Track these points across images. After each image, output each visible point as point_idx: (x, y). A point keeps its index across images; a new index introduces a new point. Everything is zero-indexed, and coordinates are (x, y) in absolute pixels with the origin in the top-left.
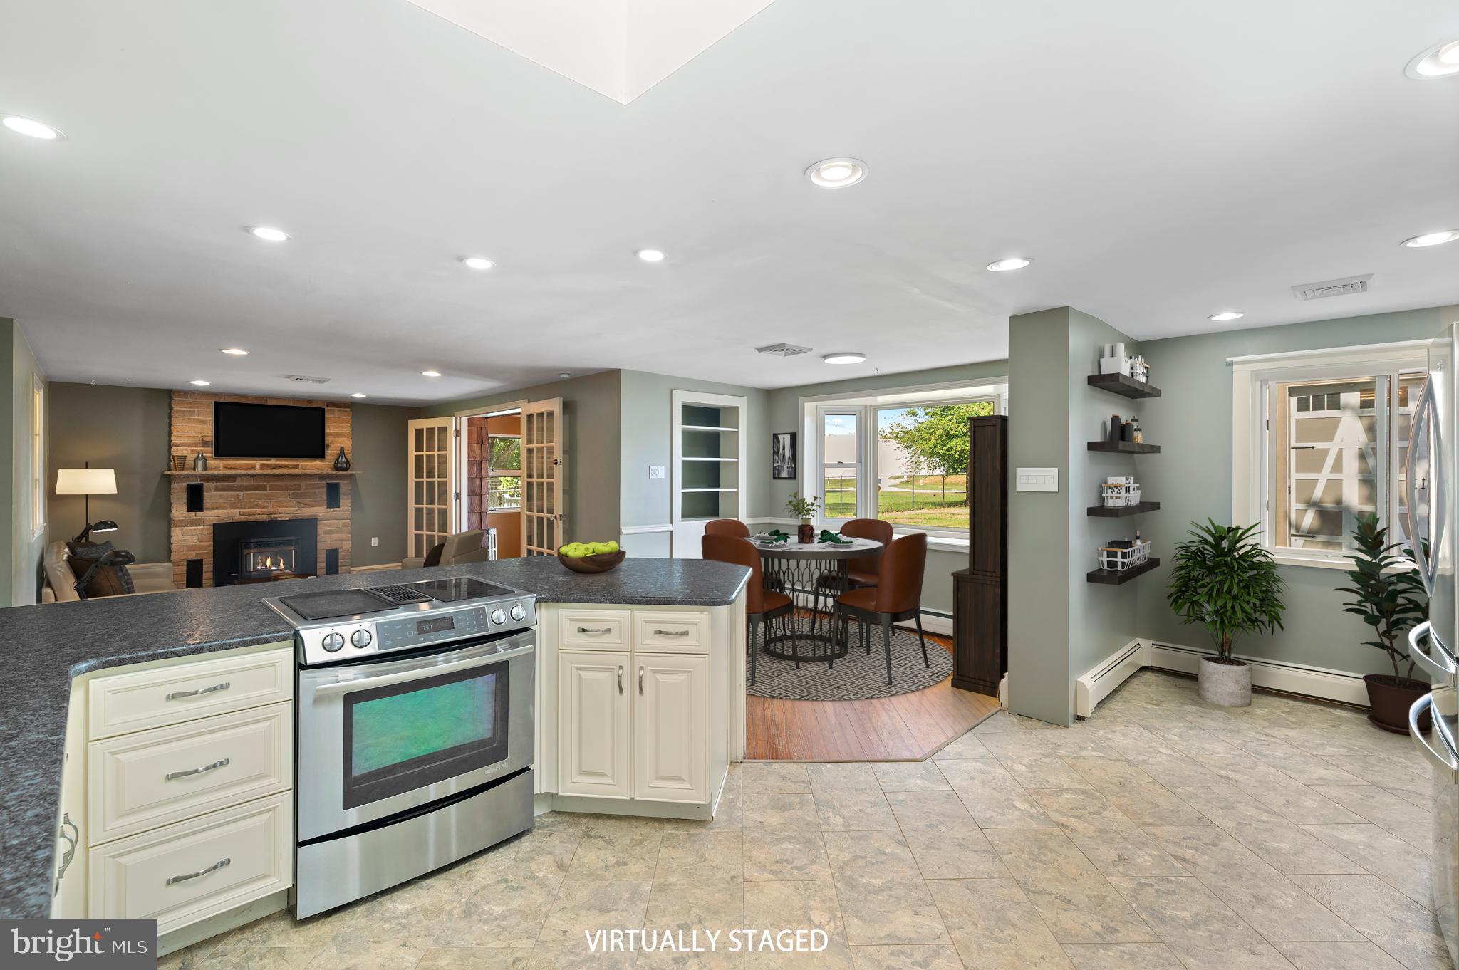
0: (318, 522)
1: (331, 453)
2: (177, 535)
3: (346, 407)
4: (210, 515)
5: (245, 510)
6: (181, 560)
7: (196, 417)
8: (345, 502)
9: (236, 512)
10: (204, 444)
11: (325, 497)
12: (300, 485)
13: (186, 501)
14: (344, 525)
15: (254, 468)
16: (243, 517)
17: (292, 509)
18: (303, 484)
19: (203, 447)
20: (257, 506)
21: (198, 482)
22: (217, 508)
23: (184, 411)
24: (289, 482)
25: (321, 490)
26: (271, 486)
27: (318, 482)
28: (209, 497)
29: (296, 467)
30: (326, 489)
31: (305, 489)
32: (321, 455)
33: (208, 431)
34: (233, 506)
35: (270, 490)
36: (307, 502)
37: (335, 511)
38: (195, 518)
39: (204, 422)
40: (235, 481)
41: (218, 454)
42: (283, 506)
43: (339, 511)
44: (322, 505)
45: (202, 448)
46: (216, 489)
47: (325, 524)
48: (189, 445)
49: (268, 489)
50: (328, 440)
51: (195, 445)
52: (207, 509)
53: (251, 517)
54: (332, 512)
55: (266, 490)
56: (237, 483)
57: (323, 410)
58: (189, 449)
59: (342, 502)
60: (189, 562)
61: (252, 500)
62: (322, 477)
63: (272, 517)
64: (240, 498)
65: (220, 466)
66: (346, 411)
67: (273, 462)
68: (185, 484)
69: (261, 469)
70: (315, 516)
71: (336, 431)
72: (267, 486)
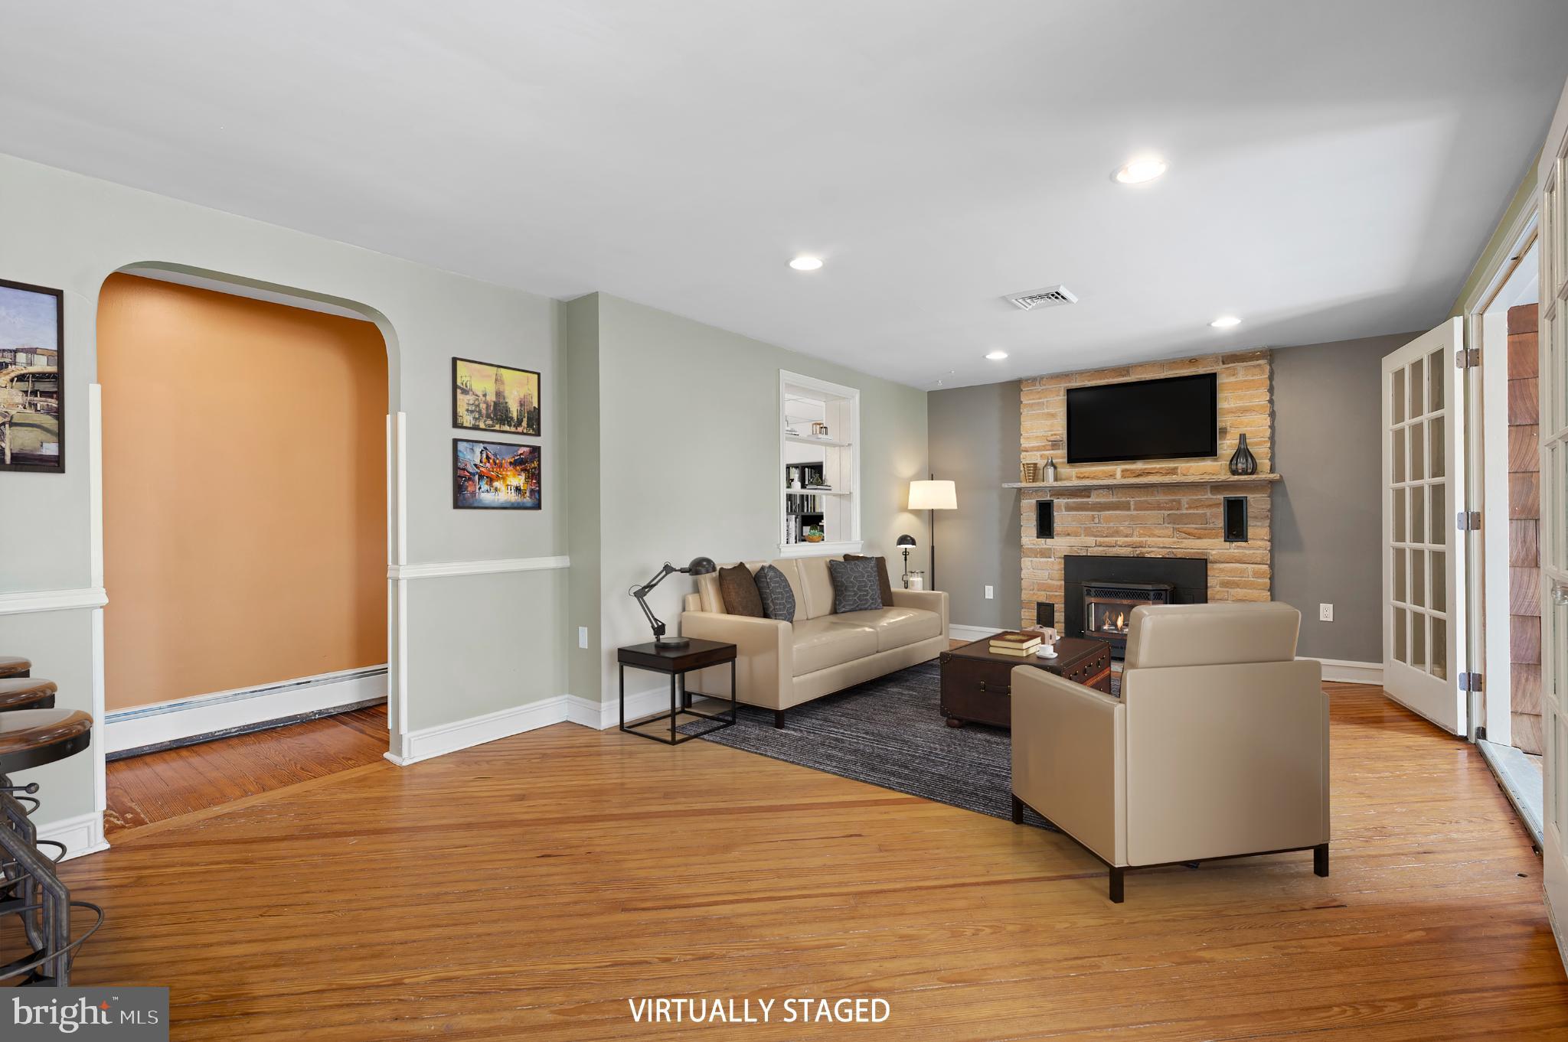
0: (1209, 566)
1: (1227, 446)
2: (1026, 563)
3: (1258, 358)
4: (1061, 544)
5: (1102, 539)
6: (1030, 602)
7: (1046, 411)
8: (1258, 531)
9: (1090, 541)
10: (1055, 445)
11: (1220, 522)
12: (1179, 502)
13: (1035, 523)
14: (1256, 574)
15: (1113, 476)
16: (1101, 549)
17: (1167, 541)
18: (1185, 499)
19: (1053, 450)
20: (1117, 533)
21: (1048, 498)
22: (1069, 535)
23: (1032, 404)
24: (1162, 498)
25: (1215, 510)
26: (1136, 503)
27: (1209, 495)
28: (1061, 518)
29: (1173, 471)
30: (1222, 509)
31: (1187, 509)
32: (1209, 450)
33: (1059, 427)
34: (1089, 532)
35: (1135, 509)
36: (1191, 531)
37: (1238, 547)
38: (1045, 546)
39: (1053, 416)
40: (1089, 497)
41: (1073, 459)
42: (1154, 536)
43: (1245, 548)
44: (1216, 536)
45: (1052, 452)
46: (1069, 508)
47: (1222, 570)
48: (1038, 449)
49: (1132, 507)
50: (1223, 421)
51: (1044, 448)
52: (1058, 534)
53: (1111, 549)
54: (1235, 548)
55: (1129, 509)
56: (1094, 499)
57: (1213, 377)
58: (1038, 454)
59: (1251, 532)
60: (1040, 605)
61: (1112, 525)
62: (1217, 487)
63: (1138, 551)
64: (1097, 520)
65: (1077, 475)
66: (1259, 365)
67: (1139, 465)
68: (1034, 501)
69: (1123, 477)
70: (1206, 554)
71: (1240, 404)
72: (1132, 503)
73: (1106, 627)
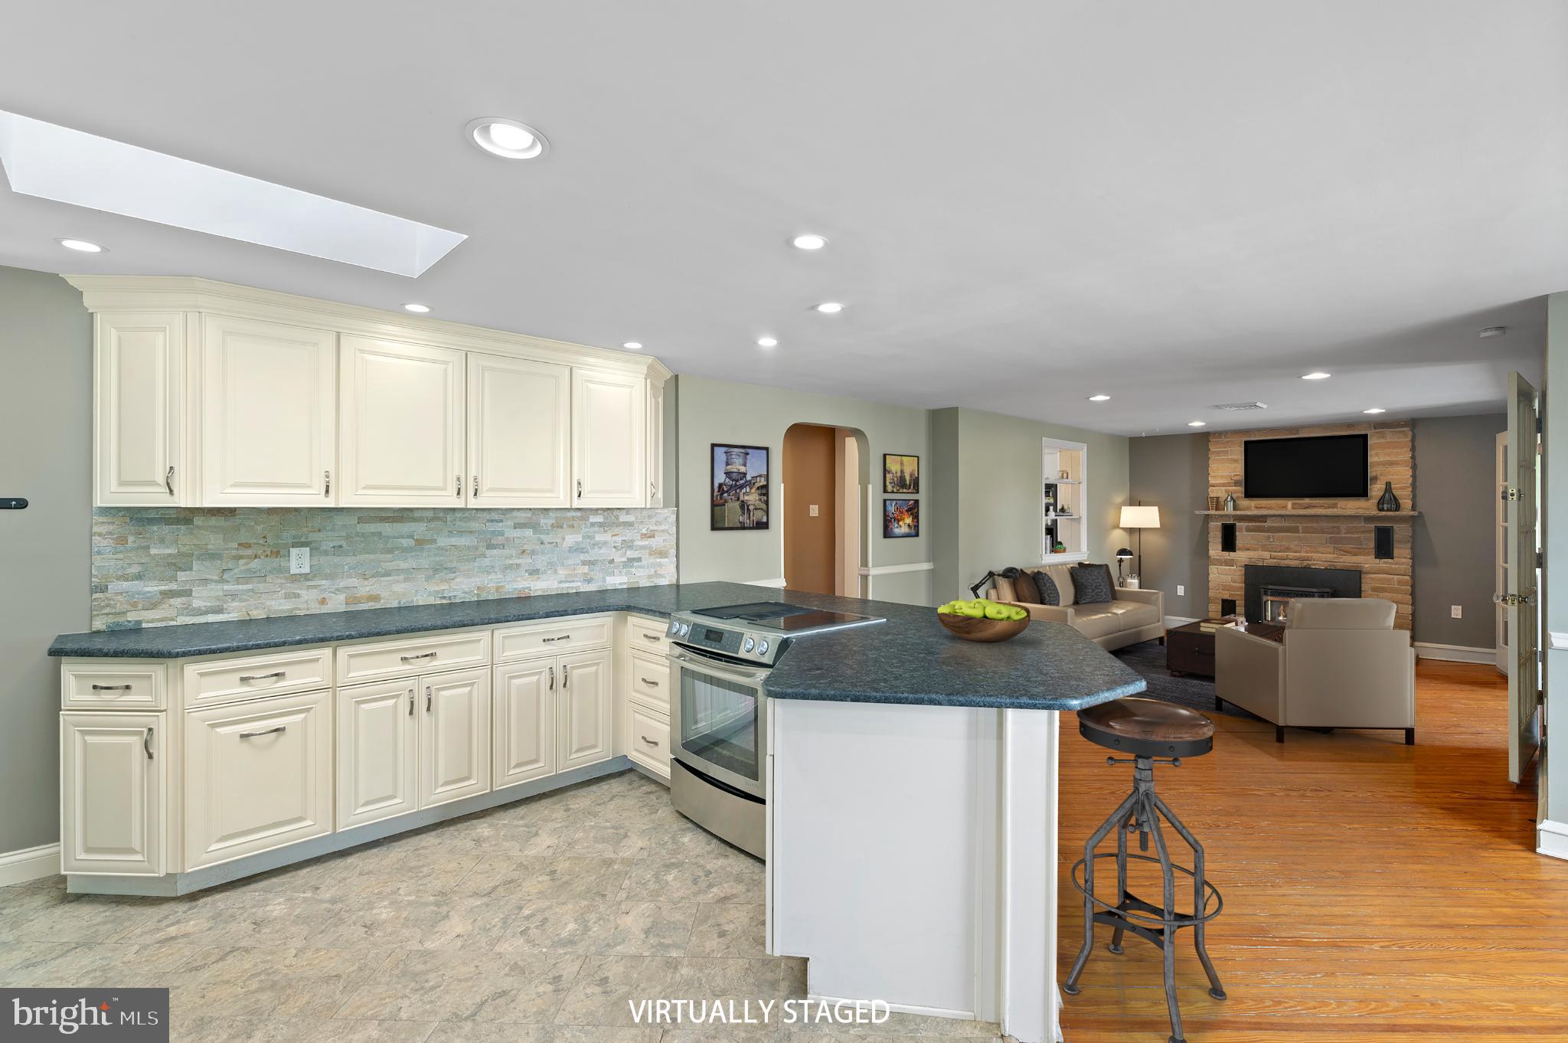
0: (1363, 575)
1: (1376, 490)
2: (1214, 571)
3: (1405, 425)
4: (1241, 556)
5: (1276, 554)
6: (1216, 598)
7: (1230, 457)
8: (1402, 554)
9: (1266, 554)
10: (1236, 483)
11: (1372, 544)
12: (1339, 528)
13: (1220, 540)
14: (1400, 582)
15: (1285, 507)
16: (1275, 560)
17: (1330, 556)
18: (1343, 526)
19: (1236, 486)
20: (1288, 549)
21: (1232, 522)
22: (1248, 550)
23: (1219, 451)
24: (1324, 525)
25: (1368, 535)
26: (1304, 528)
27: (1363, 524)
28: (1242, 537)
29: (1335, 506)
30: (1373, 535)
31: (1345, 533)
32: (1363, 493)
33: (1238, 470)
34: (1264, 548)
35: (1303, 533)
36: (1348, 549)
37: (1387, 563)
38: (1229, 558)
39: (1235, 461)
40: (1266, 522)
41: (1248, 495)
42: (1318, 552)
43: (1390, 563)
44: (1368, 554)
45: (1234, 488)
46: (1249, 530)
47: (1372, 579)
48: (1223, 485)
49: (1301, 531)
50: (1371, 472)
51: (1228, 485)
52: (1239, 549)
53: (1283, 561)
54: (1384, 563)
55: (1298, 532)
56: (1268, 524)
57: (1365, 437)
58: (1223, 489)
59: (1396, 552)
60: (1224, 601)
61: (1284, 543)
62: (1369, 519)
63: (1305, 563)
64: (1271, 540)
65: (1254, 506)
66: (1403, 431)
67: (1307, 501)
68: (1220, 524)
69: (1293, 508)
70: (1360, 567)
71: (1388, 458)
72: (1300, 528)
73: (1281, 618)
